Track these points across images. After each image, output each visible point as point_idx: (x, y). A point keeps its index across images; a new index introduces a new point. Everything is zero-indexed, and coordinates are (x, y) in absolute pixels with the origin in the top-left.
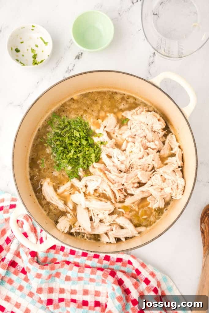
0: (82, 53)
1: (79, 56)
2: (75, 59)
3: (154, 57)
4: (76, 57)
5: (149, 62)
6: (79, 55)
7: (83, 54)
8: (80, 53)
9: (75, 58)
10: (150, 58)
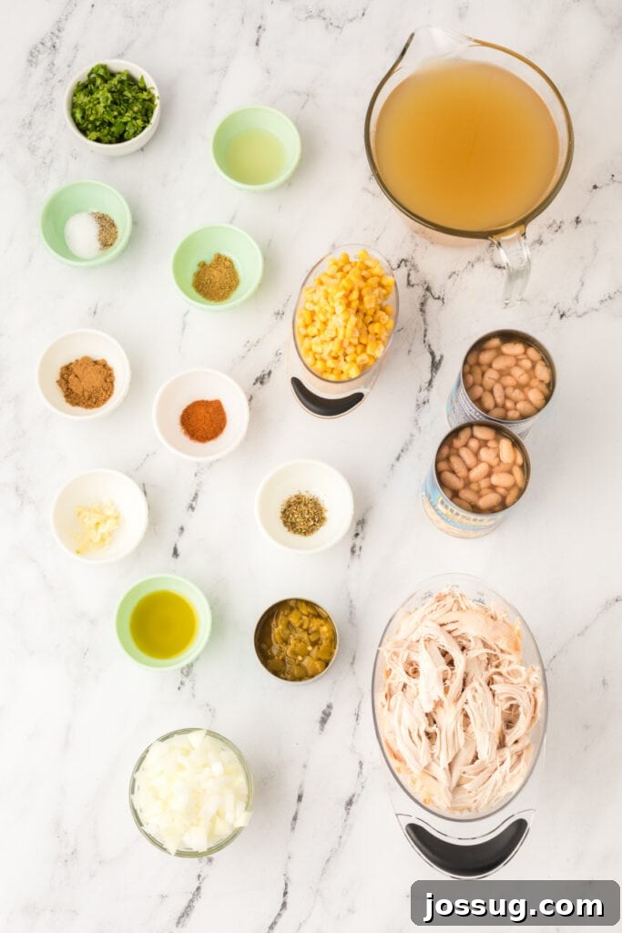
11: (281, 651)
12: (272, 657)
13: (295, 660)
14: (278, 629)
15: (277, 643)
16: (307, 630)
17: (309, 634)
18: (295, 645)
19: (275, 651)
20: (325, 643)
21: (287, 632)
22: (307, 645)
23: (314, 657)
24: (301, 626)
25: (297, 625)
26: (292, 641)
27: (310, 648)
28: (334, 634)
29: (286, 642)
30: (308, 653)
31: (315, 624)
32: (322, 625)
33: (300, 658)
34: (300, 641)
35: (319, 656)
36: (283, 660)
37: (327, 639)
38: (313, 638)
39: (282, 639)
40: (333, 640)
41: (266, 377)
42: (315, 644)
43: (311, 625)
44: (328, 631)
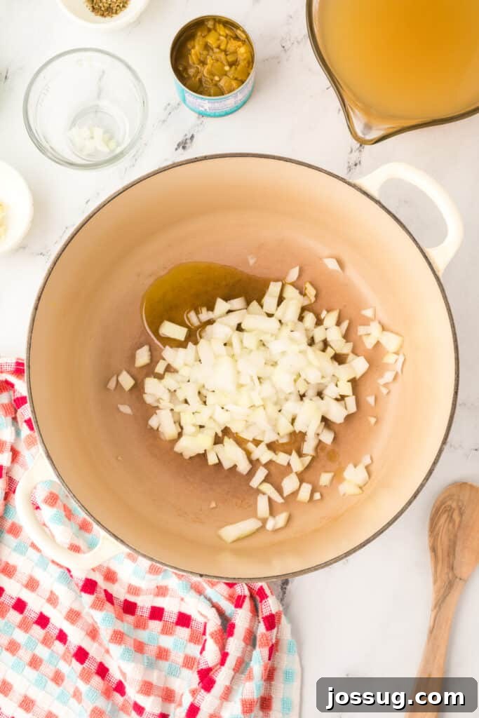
0: (192, 137)
1: (186, 143)
2: (176, 149)
3: (360, 151)
4: (179, 145)
5: (349, 163)
6: (186, 140)
7: (195, 140)
8: (189, 136)
9: (176, 146)
10: (352, 151)
11: (198, 72)
12: (189, 77)
13: (212, 80)
14: (196, 50)
15: (194, 63)
16: (225, 51)
17: (227, 55)
18: (212, 65)
19: (191, 71)
20: (243, 64)
21: (205, 53)
22: (224, 65)
23: (231, 77)
24: (218, 47)
25: (214, 46)
26: (209, 61)
27: (227, 68)
28: (253, 57)
29: (203, 63)
30: (225, 74)
31: (233, 45)
32: (240, 47)
33: (217, 78)
34: (217, 60)
35: (236, 76)
36: (200, 81)
37: (245, 59)
38: (231, 58)
39: (199, 60)
40: (251, 62)
41: (188, 141)
42: (231, 64)
43: (229, 46)
44: (246, 53)
